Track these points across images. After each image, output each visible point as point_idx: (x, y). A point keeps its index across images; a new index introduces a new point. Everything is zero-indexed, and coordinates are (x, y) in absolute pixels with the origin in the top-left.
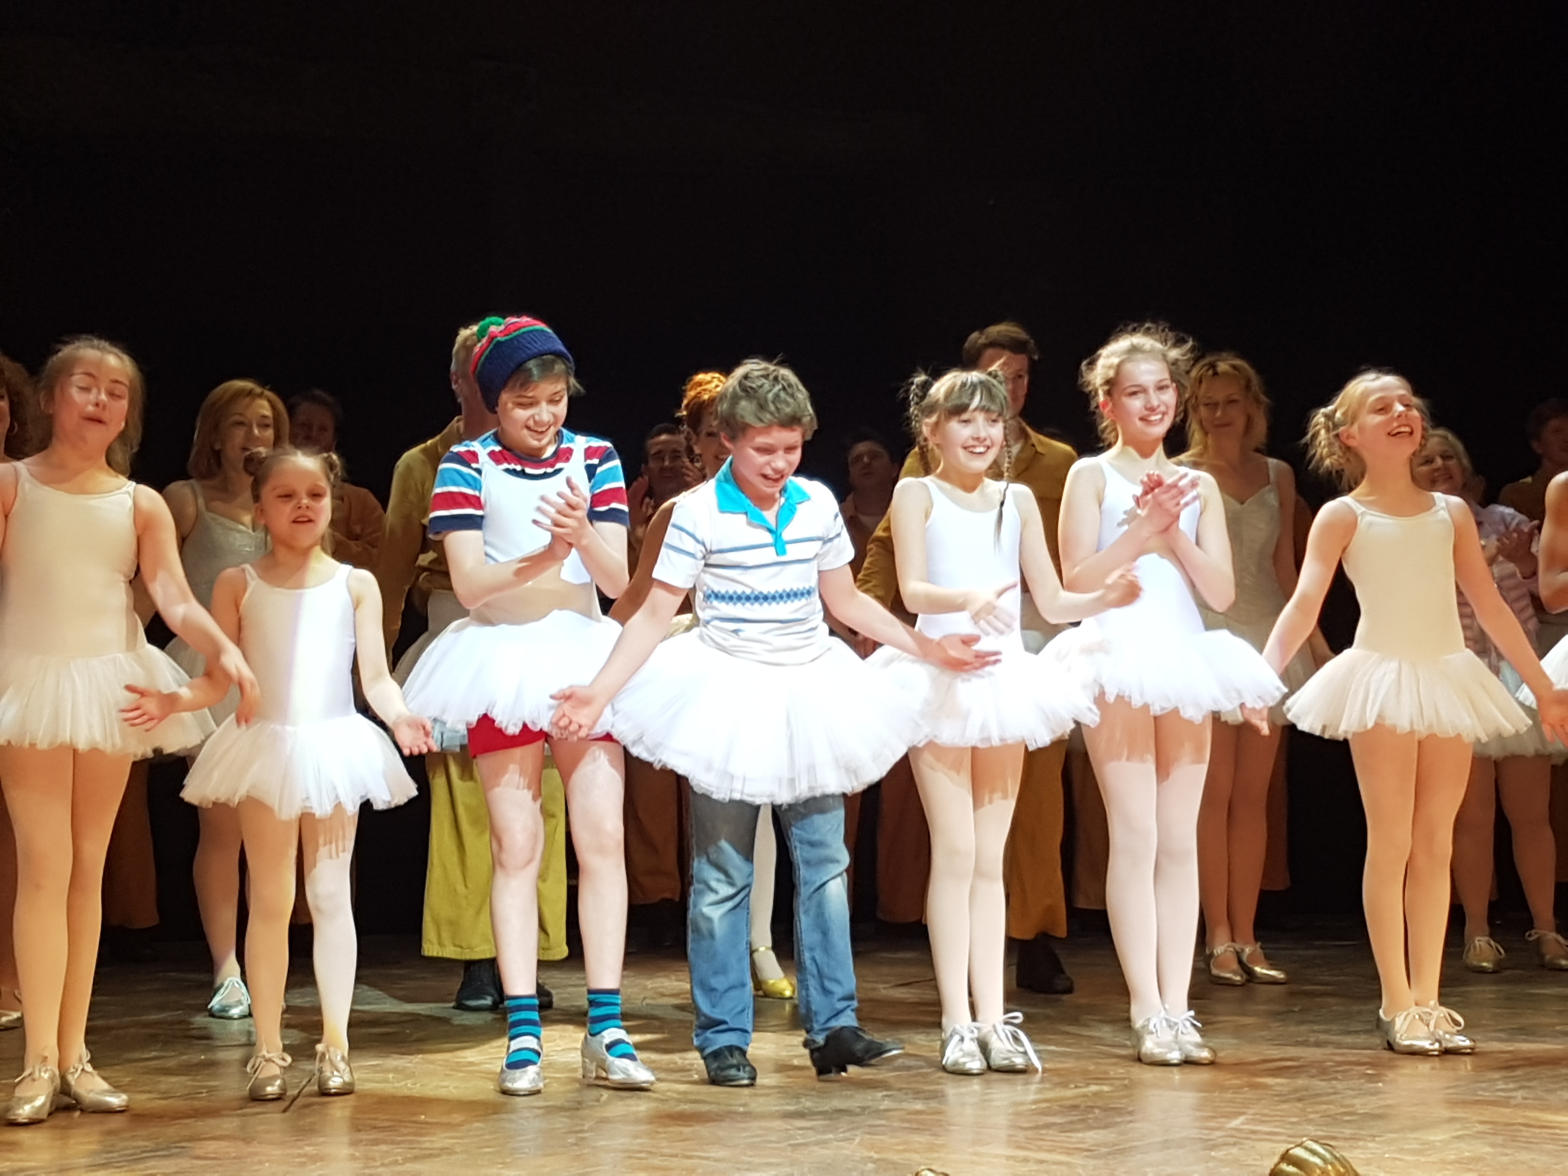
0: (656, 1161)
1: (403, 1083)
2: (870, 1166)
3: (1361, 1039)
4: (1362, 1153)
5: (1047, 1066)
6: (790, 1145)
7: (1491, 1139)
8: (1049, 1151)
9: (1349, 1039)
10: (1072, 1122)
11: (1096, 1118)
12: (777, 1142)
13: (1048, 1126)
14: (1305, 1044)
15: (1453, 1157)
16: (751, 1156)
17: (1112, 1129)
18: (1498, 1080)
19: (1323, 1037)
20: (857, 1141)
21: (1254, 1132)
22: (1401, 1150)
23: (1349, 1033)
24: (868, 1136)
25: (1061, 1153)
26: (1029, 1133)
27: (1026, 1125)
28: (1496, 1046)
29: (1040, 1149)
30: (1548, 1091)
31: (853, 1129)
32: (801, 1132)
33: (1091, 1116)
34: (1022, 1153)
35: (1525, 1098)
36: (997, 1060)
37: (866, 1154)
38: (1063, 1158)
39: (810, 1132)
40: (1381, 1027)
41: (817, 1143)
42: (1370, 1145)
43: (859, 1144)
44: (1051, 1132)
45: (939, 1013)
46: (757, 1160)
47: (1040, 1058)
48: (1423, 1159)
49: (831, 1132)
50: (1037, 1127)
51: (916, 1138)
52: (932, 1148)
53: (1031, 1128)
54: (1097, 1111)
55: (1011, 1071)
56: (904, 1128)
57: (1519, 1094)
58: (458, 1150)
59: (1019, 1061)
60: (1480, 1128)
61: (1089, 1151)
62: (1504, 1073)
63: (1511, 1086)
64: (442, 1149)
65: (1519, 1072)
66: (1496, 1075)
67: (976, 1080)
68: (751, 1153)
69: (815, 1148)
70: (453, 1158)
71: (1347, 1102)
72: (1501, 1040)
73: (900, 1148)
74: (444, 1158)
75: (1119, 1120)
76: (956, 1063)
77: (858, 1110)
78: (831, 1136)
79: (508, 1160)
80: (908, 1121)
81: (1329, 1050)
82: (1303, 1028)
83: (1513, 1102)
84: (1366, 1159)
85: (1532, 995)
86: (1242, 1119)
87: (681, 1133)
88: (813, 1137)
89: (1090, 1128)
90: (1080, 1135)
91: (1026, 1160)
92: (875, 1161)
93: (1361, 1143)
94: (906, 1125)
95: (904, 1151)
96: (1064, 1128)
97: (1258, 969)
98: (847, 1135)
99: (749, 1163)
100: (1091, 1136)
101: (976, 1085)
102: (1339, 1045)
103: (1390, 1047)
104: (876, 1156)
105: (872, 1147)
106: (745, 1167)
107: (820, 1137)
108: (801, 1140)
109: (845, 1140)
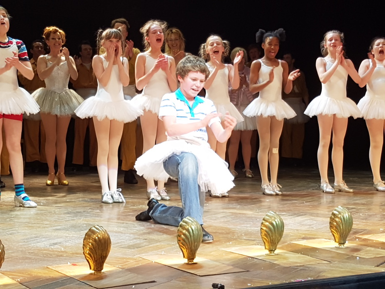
0: (30, 225)
2: (85, 225)
5: (128, 200)
6: (65, 221)
7: (232, 216)
8: (129, 221)
12: (62, 220)
13: (129, 215)
15: (223, 221)
20: (82, 219)
24: (85, 218)
26: (125, 217)
27: (124, 215)
28: (234, 195)
29: (127, 220)
30: (245, 205)
31: (81, 216)
32: (68, 217)
37: (84, 222)
38: (132, 223)
39: (70, 217)
41: (72, 220)
45: (101, 189)
46: (56, 224)
47: (125, 199)
48: (216, 221)
50: (126, 215)
51: (97, 218)
55: (119, 202)
56: (94, 216)
57: (239, 206)
59: (121, 200)
63: (237, 204)
65: (239, 201)
66: (234, 202)
67: (111, 205)
68: (54, 223)
72: (236, 193)
76: (106, 201)
77: (83, 212)
78: (75, 218)
80: (95, 214)
83: (237, 208)
88: (70, 219)
91: (123, 223)
92: (86, 224)
95: (93, 221)
103: (211, 196)
105: (86, 221)
107: (73, 218)
108: (68, 219)
109: (79, 219)
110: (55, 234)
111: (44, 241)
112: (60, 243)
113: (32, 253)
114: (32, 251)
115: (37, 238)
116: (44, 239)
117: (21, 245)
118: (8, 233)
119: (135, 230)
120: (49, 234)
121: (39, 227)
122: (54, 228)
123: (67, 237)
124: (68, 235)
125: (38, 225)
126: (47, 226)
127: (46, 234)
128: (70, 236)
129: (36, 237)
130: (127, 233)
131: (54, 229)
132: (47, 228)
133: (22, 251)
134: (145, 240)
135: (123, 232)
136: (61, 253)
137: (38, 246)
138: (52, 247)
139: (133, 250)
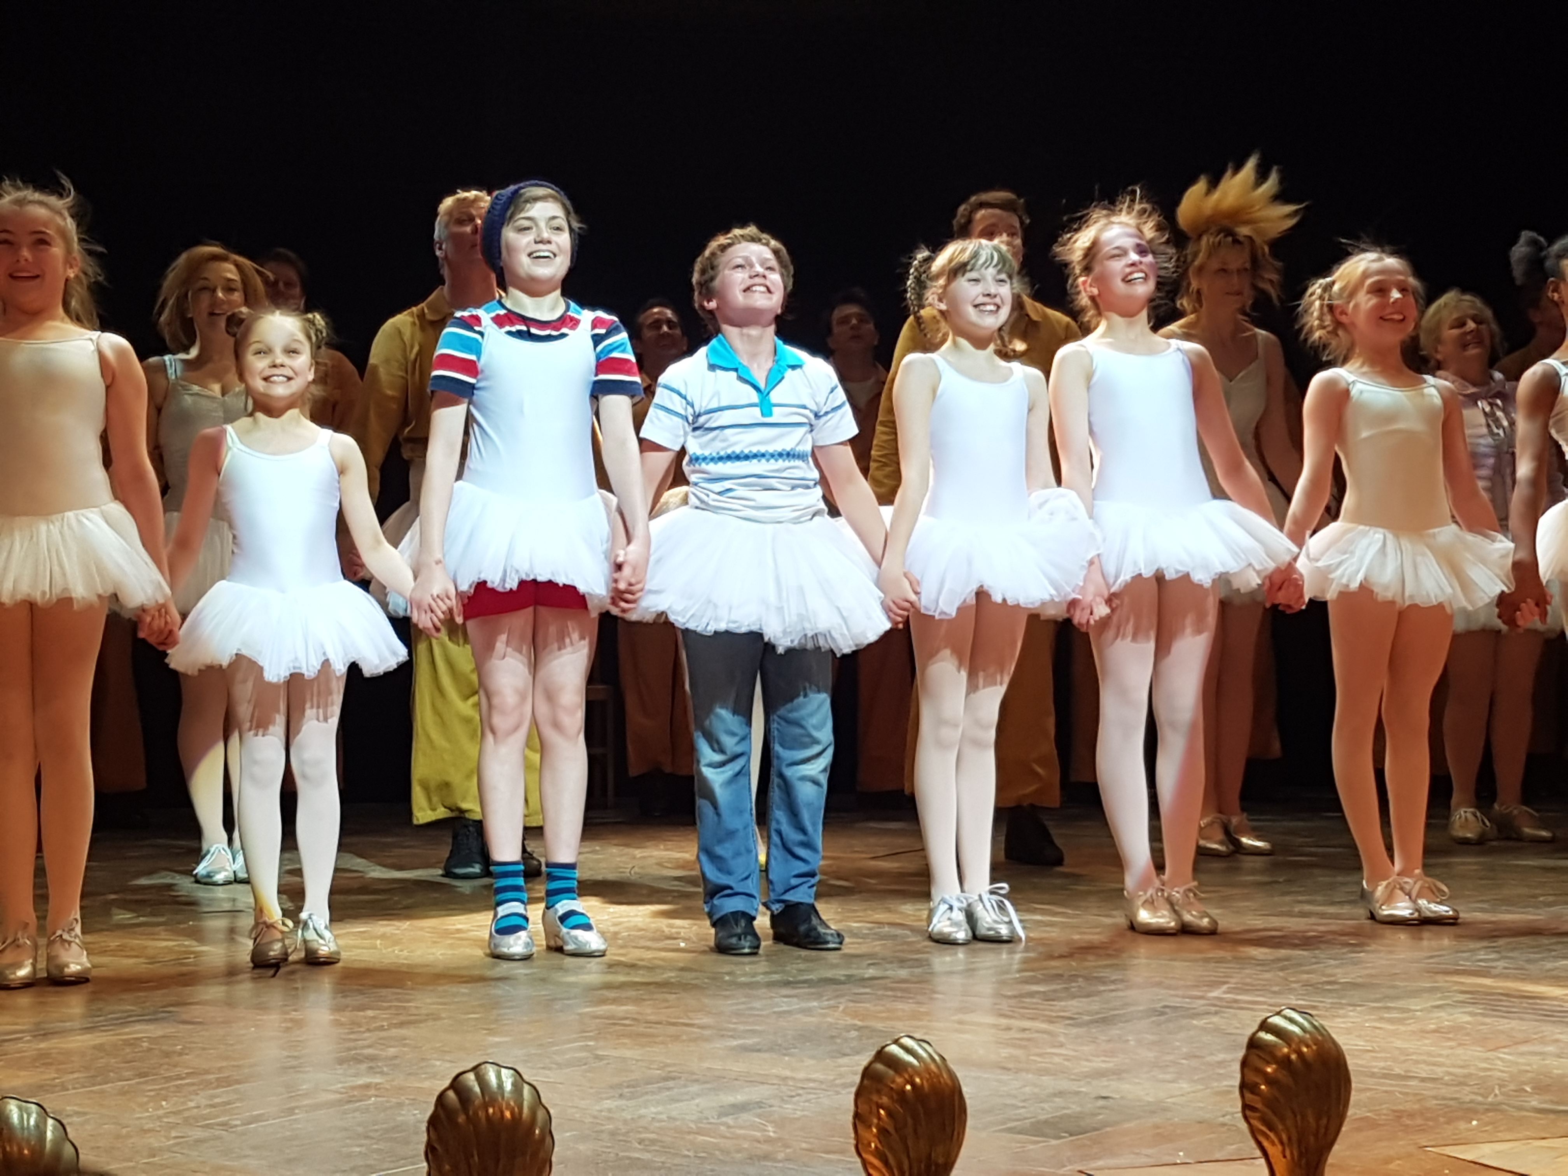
0: (641, 1029)
1: (390, 950)
2: (854, 1034)
3: (1345, 910)
4: (1343, 1023)
5: (1031, 935)
6: (775, 1012)
7: (1470, 1009)
8: (1032, 1019)
9: (1331, 910)
10: (1055, 991)
11: (1079, 987)
12: (761, 1010)
13: (1031, 995)
14: (1290, 914)
15: (1433, 1027)
16: (735, 1023)
17: (1096, 998)
18: (1479, 949)
19: (1307, 908)
20: (841, 1008)
21: (1236, 1001)
22: (1381, 1019)
23: (1333, 903)
24: (851, 1004)
25: (1043, 1021)
26: (1012, 1002)
27: (1009, 993)
28: (1479, 916)
29: (1023, 1017)
30: (1529, 961)
31: (837, 997)
32: (785, 1000)
33: (1073, 984)
34: (1004, 1021)
35: (1506, 968)
36: (982, 931)
37: (850, 1021)
38: (1044, 1026)
39: (795, 1000)
40: (1364, 897)
41: (803, 1011)
42: (1351, 1014)
43: (844, 1011)
44: (1034, 1000)
46: (742, 1027)
47: (1024, 928)
48: (1402, 1028)
49: (815, 999)
50: (1021, 996)
51: (900, 1006)
52: (915, 1016)
53: (1015, 997)
54: (1080, 980)
55: (997, 940)
56: (888, 996)
57: (1501, 964)
58: (443, 1015)
59: (1004, 931)
60: (1462, 997)
61: (1072, 1020)
62: (1485, 944)
63: (1493, 956)
64: (427, 1015)
65: (1501, 942)
66: (1479, 945)
68: (734, 1020)
69: (799, 1016)
70: (439, 1023)
71: (1329, 971)
72: (1482, 910)
73: (883, 1015)
74: (430, 1023)
75: (1102, 988)
76: (941, 933)
77: (843, 978)
78: (815, 1004)
79: (493, 1026)
80: (892, 989)
81: (1313, 920)
82: (1287, 899)
83: (1494, 972)
84: (1347, 1029)
85: (1518, 866)
86: (1225, 987)
87: (666, 1001)
88: (795, 1004)
89: (1074, 997)
90: (1063, 1003)
91: (1009, 1029)
92: (859, 1029)
93: (1341, 1012)
94: (890, 993)
95: (887, 1019)
96: (1048, 997)
97: (1244, 840)
98: (832, 1002)
99: (734, 1030)
100: (1074, 1005)
101: (961, 954)
102: (1322, 915)
103: (1372, 917)
104: (859, 1023)
105: (855, 1015)
106: (730, 1033)
107: (804, 1005)
108: (785, 1008)
109: (829, 1007)
110: (737, 1067)
111: (698, 1095)
112: (759, 1104)
113: (653, 1142)
114: (653, 1136)
115: (671, 1084)
116: (695, 1088)
117: (610, 1110)
118: (558, 1059)
119: (1057, 1060)
120: (717, 1065)
121: (676, 1038)
122: (735, 1043)
123: (786, 1079)
124: (788, 1073)
125: (672, 1030)
126: (707, 1032)
127: (706, 1065)
128: (794, 1075)
129: (666, 1079)
130: (1027, 1071)
131: (733, 1049)
132: (707, 1040)
133: (613, 1134)
134: (1101, 1103)
135: (1011, 1066)
136: (766, 1147)
137: (674, 1114)
138: (729, 1120)
139: (1054, 1142)
